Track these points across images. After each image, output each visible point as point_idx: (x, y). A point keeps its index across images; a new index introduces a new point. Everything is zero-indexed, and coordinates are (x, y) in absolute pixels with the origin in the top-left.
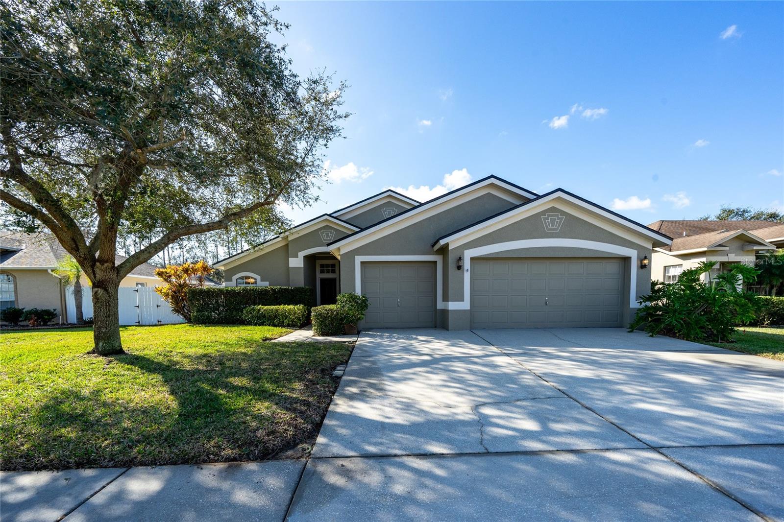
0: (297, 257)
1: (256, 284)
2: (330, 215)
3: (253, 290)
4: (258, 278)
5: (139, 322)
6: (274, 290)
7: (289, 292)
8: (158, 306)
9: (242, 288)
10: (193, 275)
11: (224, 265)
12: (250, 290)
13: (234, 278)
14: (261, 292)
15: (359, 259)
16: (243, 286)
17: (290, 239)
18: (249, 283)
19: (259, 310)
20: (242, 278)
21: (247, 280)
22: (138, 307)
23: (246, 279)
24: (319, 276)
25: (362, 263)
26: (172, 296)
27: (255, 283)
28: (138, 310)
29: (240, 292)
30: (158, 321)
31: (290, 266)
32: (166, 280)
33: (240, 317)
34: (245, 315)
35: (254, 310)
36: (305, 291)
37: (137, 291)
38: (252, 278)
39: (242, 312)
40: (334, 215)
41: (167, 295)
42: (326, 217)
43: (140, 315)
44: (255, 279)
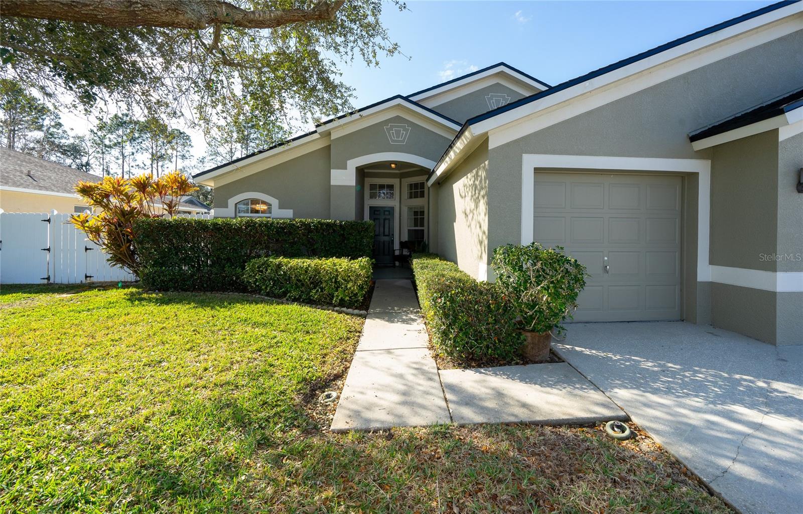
0: (345, 168)
1: (271, 213)
2: (406, 99)
3: (266, 225)
4: (275, 202)
5: (48, 279)
6: (307, 226)
7: (334, 231)
8: (86, 249)
9: (245, 220)
10: (157, 194)
11: (214, 179)
12: (260, 225)
13: (232, 202)
14: (283, 229)
15: (531, 162)
16: (247, 216)
17: (334, 136)
18: (257, 212)
19: (279, 266)
20: (245, 202)
21: (253, 206)
22: (49, 250)
23: (252, 204)
24: (369, 203)
25: (538, 171)
26: (110, 233)
27: (269, 211)
28: (48, 256)
29: (240, 229)
30: (86, 277)
31: (333, 183)
32: (98, 203)
33: (237, 278)
34: (249, 273)
35: (267, 265)
36: (367, 229)
37: (49, 221)
38: (264, 203)
39: (243, 268)
40: (414, 99)
41: (96, 231)
42: (399, 101)
43: (51, 266)
44: (269, 205)
